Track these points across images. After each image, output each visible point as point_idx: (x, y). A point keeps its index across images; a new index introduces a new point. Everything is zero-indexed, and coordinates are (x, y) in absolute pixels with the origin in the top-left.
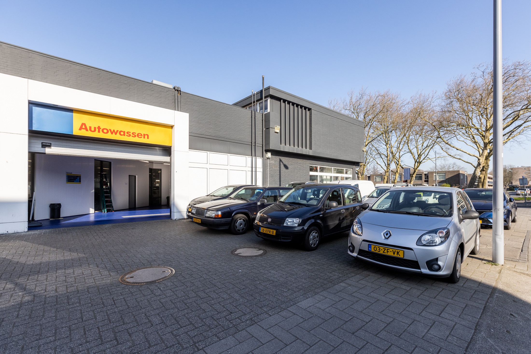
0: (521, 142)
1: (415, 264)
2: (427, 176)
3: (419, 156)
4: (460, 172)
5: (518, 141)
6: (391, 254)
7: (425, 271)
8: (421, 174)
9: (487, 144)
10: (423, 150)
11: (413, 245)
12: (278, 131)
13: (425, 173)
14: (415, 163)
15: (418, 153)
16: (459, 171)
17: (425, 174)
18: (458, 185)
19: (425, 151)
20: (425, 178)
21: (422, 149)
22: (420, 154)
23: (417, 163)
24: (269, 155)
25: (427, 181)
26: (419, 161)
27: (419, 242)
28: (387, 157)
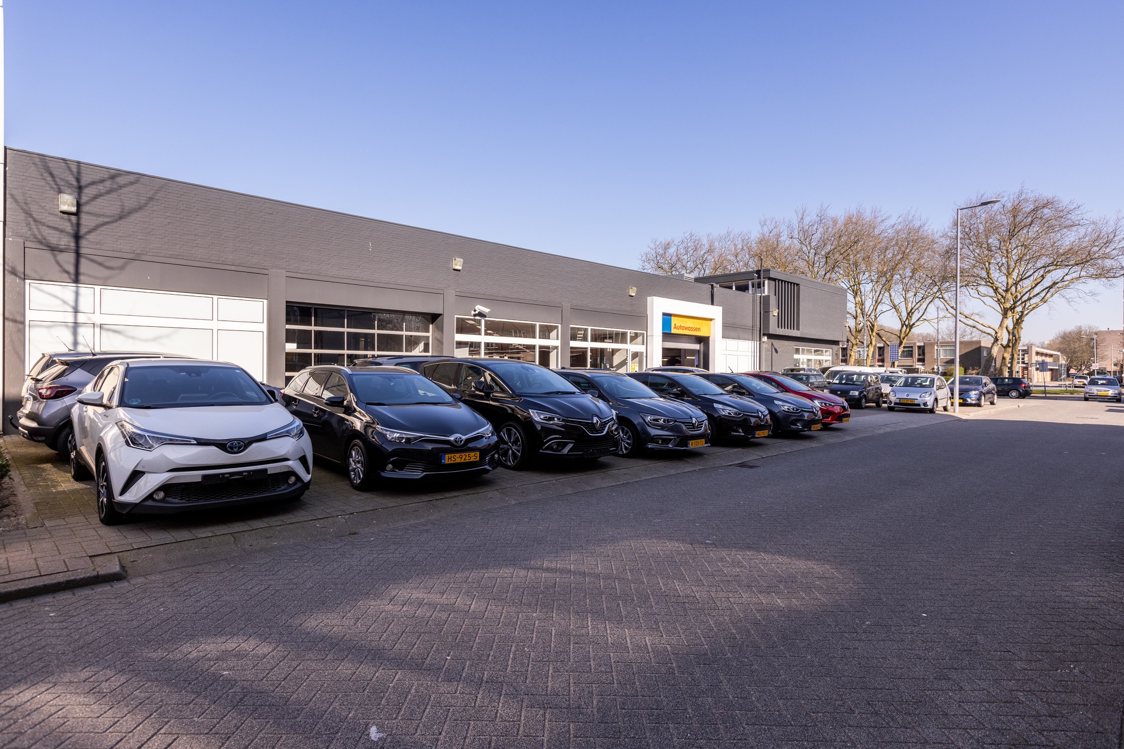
0: (1071, 300)
1: (919, 405)
2: (922, 349)
3: (910, 314)
4: (983, 344)
5: (1067, 297)
6: (909, 402)
7: (922, 407)
8: (912, 347)
9: (1007, 311)
10: (917, 303)
11: (918, 398)
12: (776, 314)
13: (918, 344)
14: (902, 327)
15: (907, 309)
16: (980, 342)
17: (919, 347)
18: (977, 368)
19: (921, 305)
20: (919, 355)
21: (914, 303)
22: (910, 312)
23: (905, 327)
24: (765, 339)
25: (921, 360)
26: (909, 324)
27: (920, 397)
28: (856, 318)
